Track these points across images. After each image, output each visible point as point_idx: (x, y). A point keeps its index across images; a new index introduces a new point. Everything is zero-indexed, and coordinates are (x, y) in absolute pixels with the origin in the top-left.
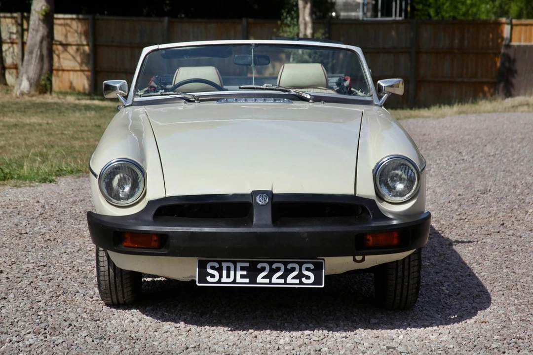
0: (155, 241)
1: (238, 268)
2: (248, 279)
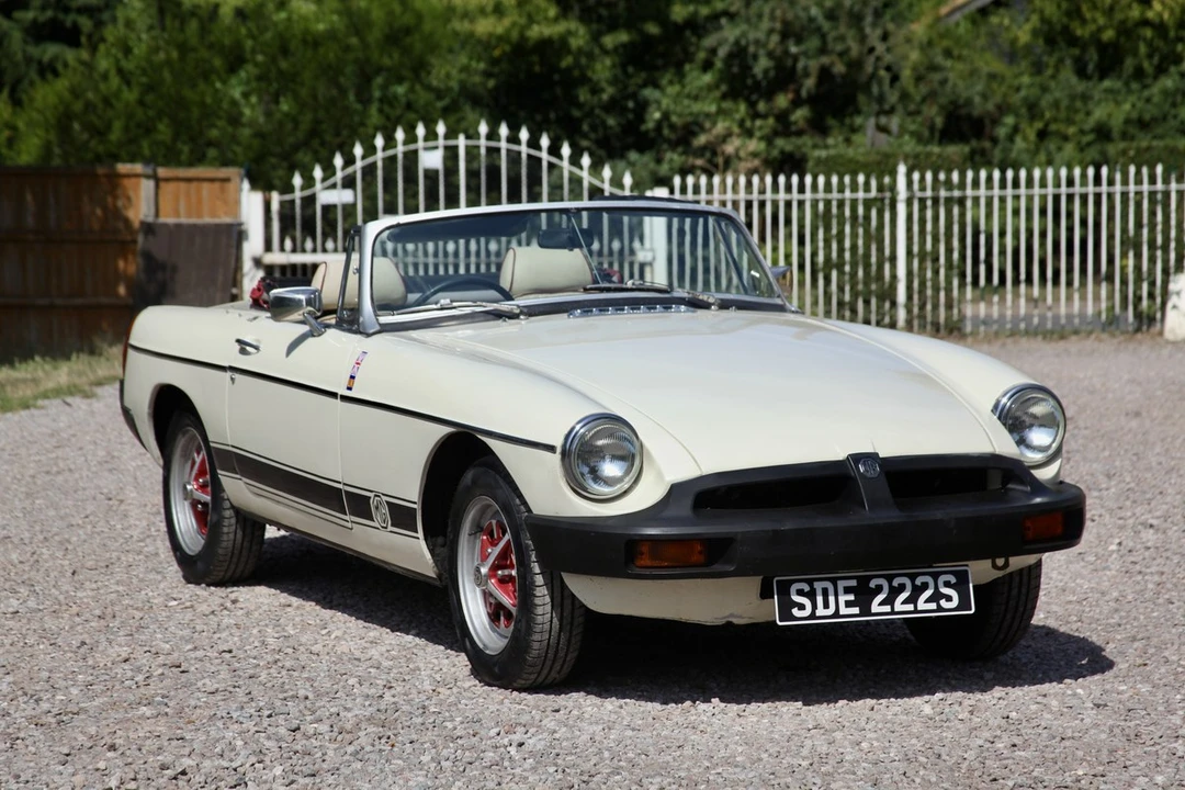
0: (700, 553)
1: (841, 590)
2: (858, 609)
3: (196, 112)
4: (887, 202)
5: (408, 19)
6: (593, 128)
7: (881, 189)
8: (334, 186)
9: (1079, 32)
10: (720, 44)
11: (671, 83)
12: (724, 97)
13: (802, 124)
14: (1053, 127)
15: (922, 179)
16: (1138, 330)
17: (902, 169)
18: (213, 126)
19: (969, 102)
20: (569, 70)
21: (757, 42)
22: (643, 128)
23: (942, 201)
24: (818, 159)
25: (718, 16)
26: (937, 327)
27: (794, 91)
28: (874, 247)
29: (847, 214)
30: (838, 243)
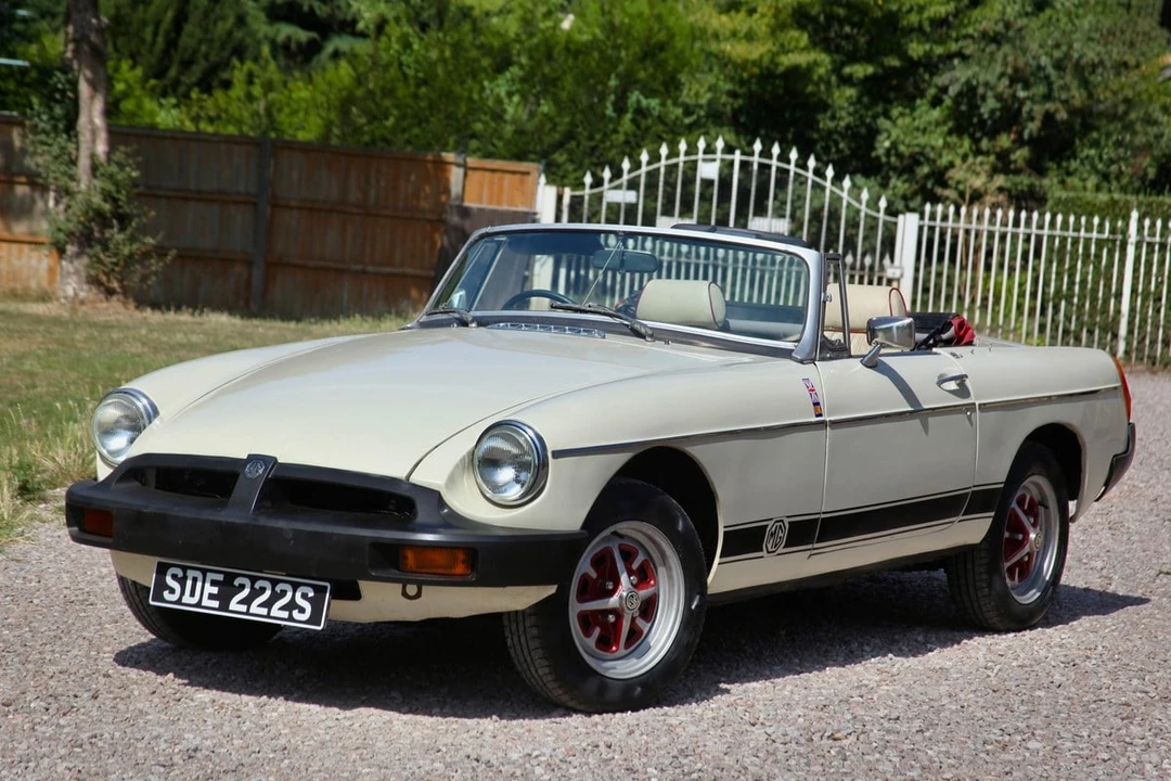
3: (463, 108)
4: (1118, 243)
5: (662, 36)
7: (1113, 231)
8: (618, 187)
10: (952, 82)
11: (902, 115)
12: (950, 133)
13: (1020, 163)
15: (1153, 225)
17: (1135, 215)
18: (479, 120)
21: (987, 84)
22: (873, 154)
24: (1060, 199)
25: (950, 57)
26: (1153, 361)
27: (1016, 133)
28: (1102, 283)
29: (1081, 250)
30: (1069, 277)
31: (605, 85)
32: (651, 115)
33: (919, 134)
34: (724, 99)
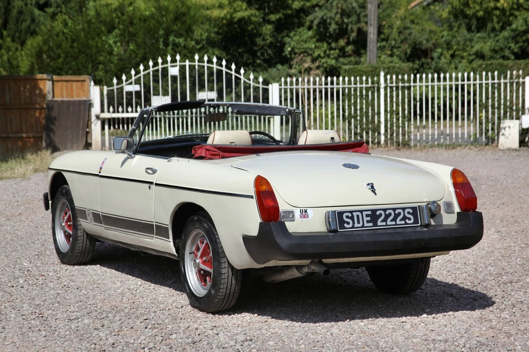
4: (376, 88)
6: (262, 54)
7: (373, 83)
8: (131, 83)
9: (468, 12)
10: (315, 19)
11: (295, 35)
12: (318, 41)
13: (350, 52)
14: (457, 53)
15: (391, 78)
16: (487, 144)
17: (382, 74)
19: (421, 43)
20: (252, 30)
21: (331, 18)
22: (284, 54)
23: (400, 88)
24: (346, 69)
25: (314, 6)
26: (398, 144)
27: (347, 38)
28: (370, 108)
29: (358, 94)
30: (354, 107)
31: (158, 34)
32: (180, 45)
33: (304, 43)
34: (213, 35)
